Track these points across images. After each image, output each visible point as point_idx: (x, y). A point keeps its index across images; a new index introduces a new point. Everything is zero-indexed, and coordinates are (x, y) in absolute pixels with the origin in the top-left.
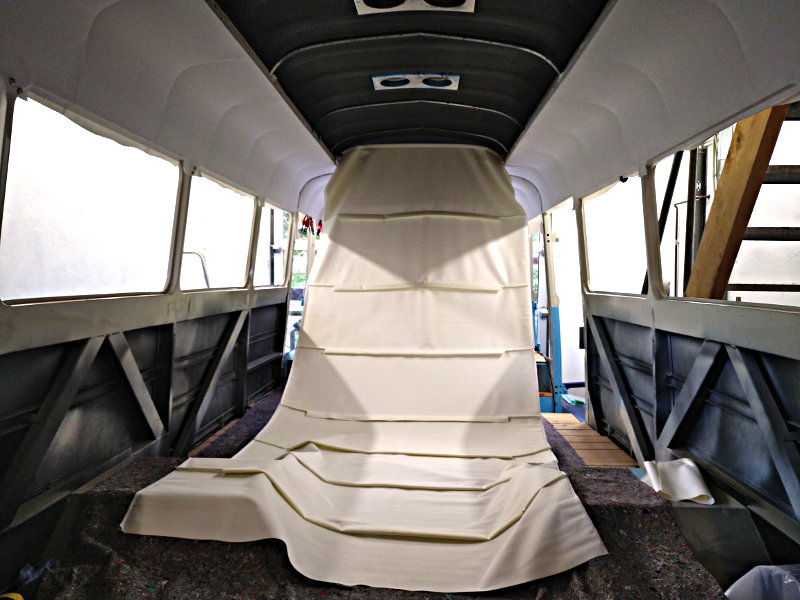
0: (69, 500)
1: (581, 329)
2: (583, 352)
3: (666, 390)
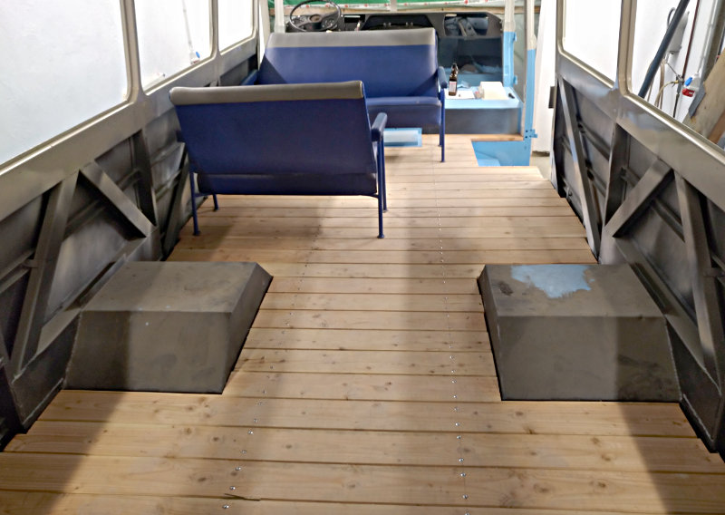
0: (81, 316)
1: (552, 89)
2: (551, 112)
3: (621, 182)
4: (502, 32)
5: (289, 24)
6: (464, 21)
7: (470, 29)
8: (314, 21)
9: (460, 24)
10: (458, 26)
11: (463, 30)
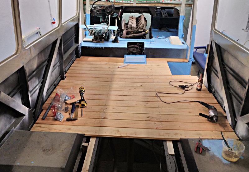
4: (179, 16)
5: (92, 9)
6: (163, 10)
7: (165, 13)
8: (102, 8)
9: (162, 11)
10: (160, 12)
11: (163, 13)
